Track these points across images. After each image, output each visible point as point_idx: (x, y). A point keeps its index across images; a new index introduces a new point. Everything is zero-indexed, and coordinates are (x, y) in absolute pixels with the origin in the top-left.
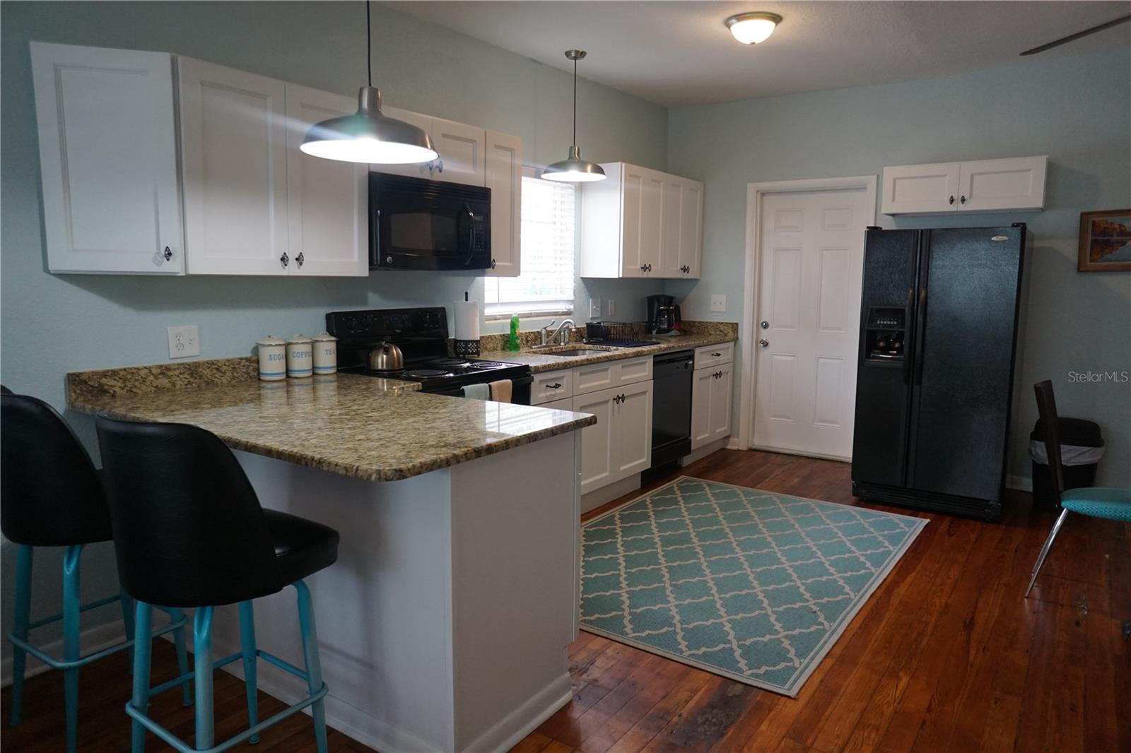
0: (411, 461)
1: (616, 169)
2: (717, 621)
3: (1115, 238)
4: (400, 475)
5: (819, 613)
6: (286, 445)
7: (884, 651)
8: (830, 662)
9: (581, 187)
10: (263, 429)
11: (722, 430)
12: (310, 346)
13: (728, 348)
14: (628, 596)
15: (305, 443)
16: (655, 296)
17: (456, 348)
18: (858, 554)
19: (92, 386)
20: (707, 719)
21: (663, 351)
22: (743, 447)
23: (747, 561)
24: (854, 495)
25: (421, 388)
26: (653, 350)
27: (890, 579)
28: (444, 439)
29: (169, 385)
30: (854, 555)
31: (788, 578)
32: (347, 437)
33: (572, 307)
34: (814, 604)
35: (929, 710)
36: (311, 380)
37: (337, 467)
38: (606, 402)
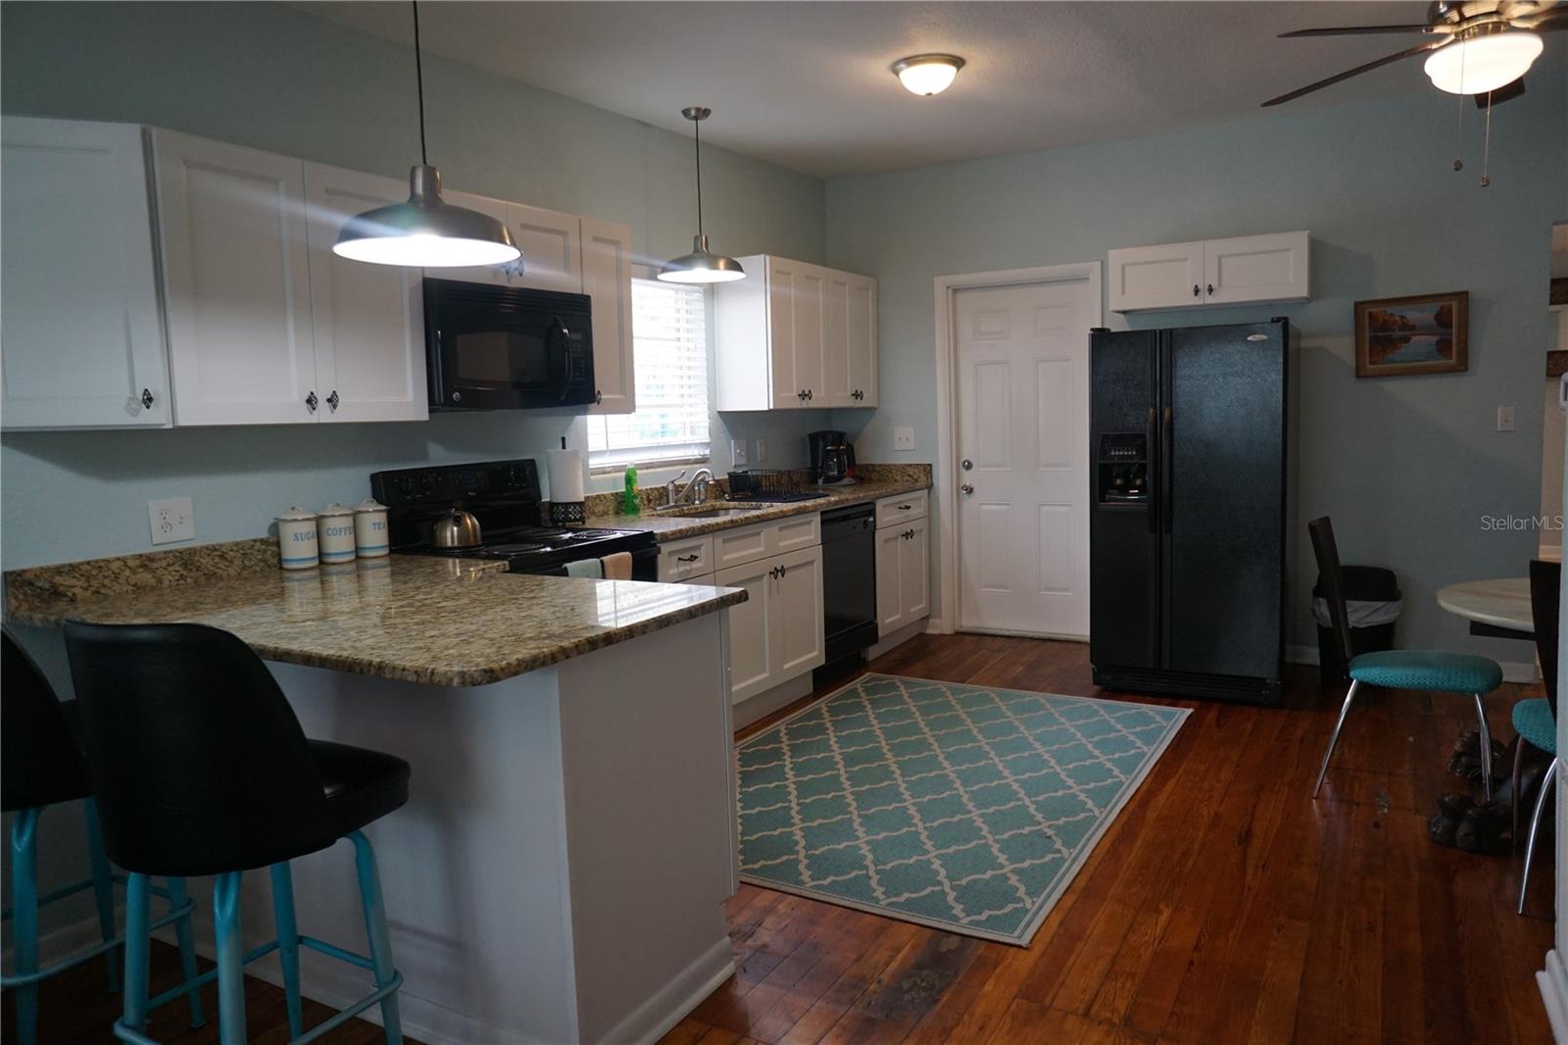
0: (504, 659)
1: (758, 264)
2: (923, 858)
3: (1397, 334)
4: (491, 677)
5: (1054, 838)
6: (332, 648)
7: (1140, 879)
8: (1071, 899)
9: (711, 291)
10: (297, 630)
11: (918, 608)
12: (351, 519)
13: (920, 498)
14: (803, 834)
15: (357, 644)
16: (821, 432)
17: (551, 512)
18: (1103, 759)
19: (41, 588)
20: (915, 984)
21: (834, 505)
22: (948, 631)
23: (958, 777)
24: (1095, 683)
25: (508, 569)
26: (820, 504)
27: (1145, 788)
28: (546, 629)
29: (153, 582)
30: (1097, 761)
31: (1013, 796)
32: (414, 633)
33: (708, 452)
34: (1049, 827)
35: (1197, 948)
36: (354, 566)
37: (405, 672)
38: (761, 577)
